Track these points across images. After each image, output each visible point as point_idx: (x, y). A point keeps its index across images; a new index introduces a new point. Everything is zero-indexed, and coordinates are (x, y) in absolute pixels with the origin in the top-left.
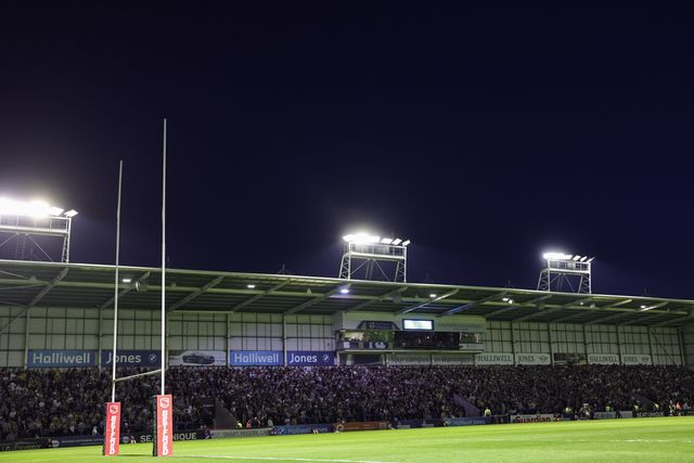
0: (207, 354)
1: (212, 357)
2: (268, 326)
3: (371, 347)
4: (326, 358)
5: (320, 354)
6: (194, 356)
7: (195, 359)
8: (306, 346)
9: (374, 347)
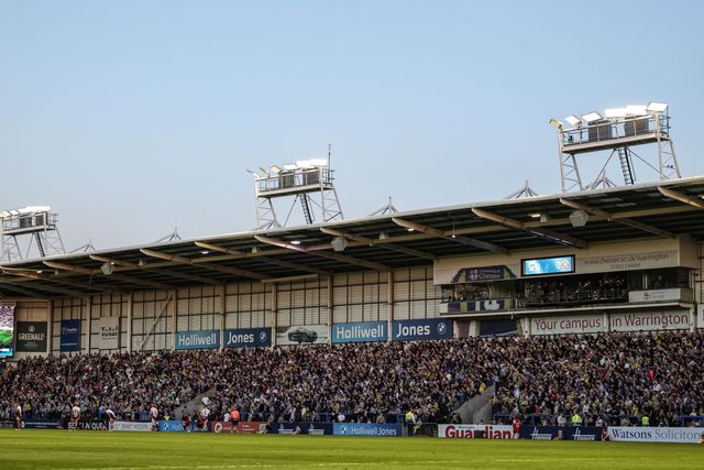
0: (309, 329)
1: (315, 334)
2: (376, 286)
3: (478, 308)
4: (442, 328)
5: (433, 323)
6: (298, 333)
7: (299, 336)
8: (419, 312)
9: (482, 308)
